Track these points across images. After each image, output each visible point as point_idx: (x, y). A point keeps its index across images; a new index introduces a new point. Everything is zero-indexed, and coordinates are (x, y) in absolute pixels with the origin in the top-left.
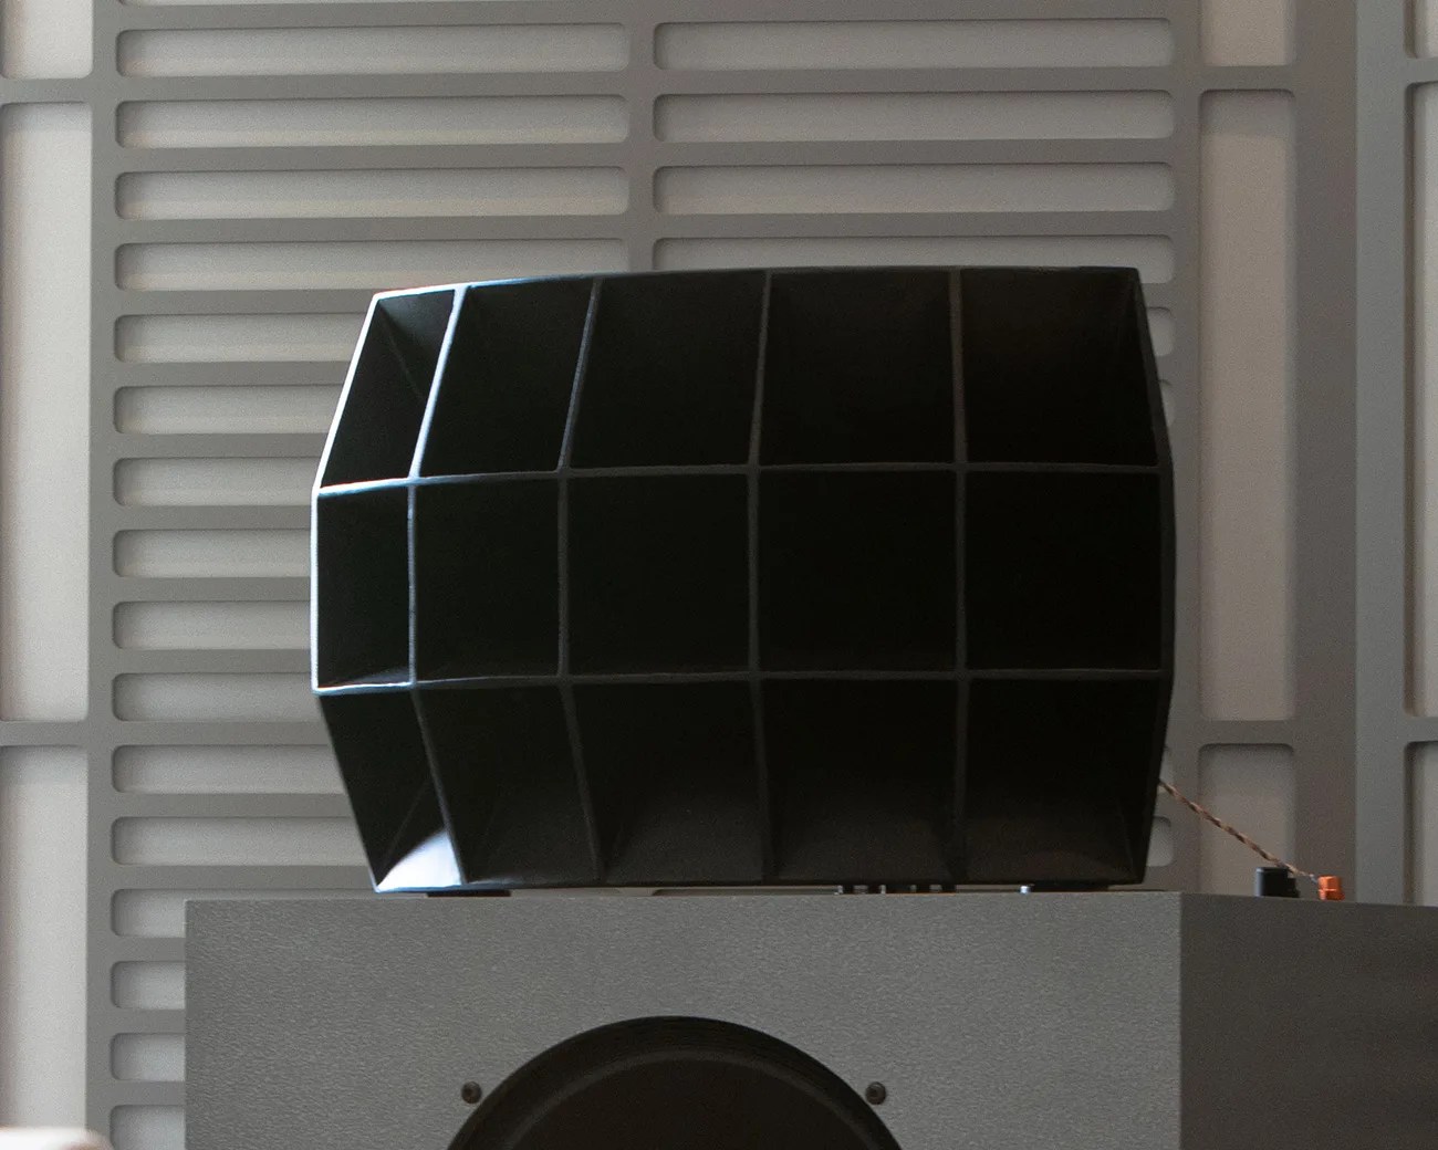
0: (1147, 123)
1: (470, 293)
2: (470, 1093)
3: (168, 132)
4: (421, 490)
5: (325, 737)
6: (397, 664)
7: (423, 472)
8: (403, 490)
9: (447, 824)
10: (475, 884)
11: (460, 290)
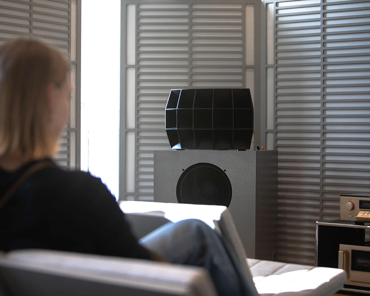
0: (240, 71)
1: (182, 90)
2: (183, 170)
3: (143, 70)
4: (178, 110)
5: (167, 137)
6: (175, 126)
7: (178, 108)
8: (176, 110)
9: (180, 142)
10: (183, 149)
11: (181, 90)
